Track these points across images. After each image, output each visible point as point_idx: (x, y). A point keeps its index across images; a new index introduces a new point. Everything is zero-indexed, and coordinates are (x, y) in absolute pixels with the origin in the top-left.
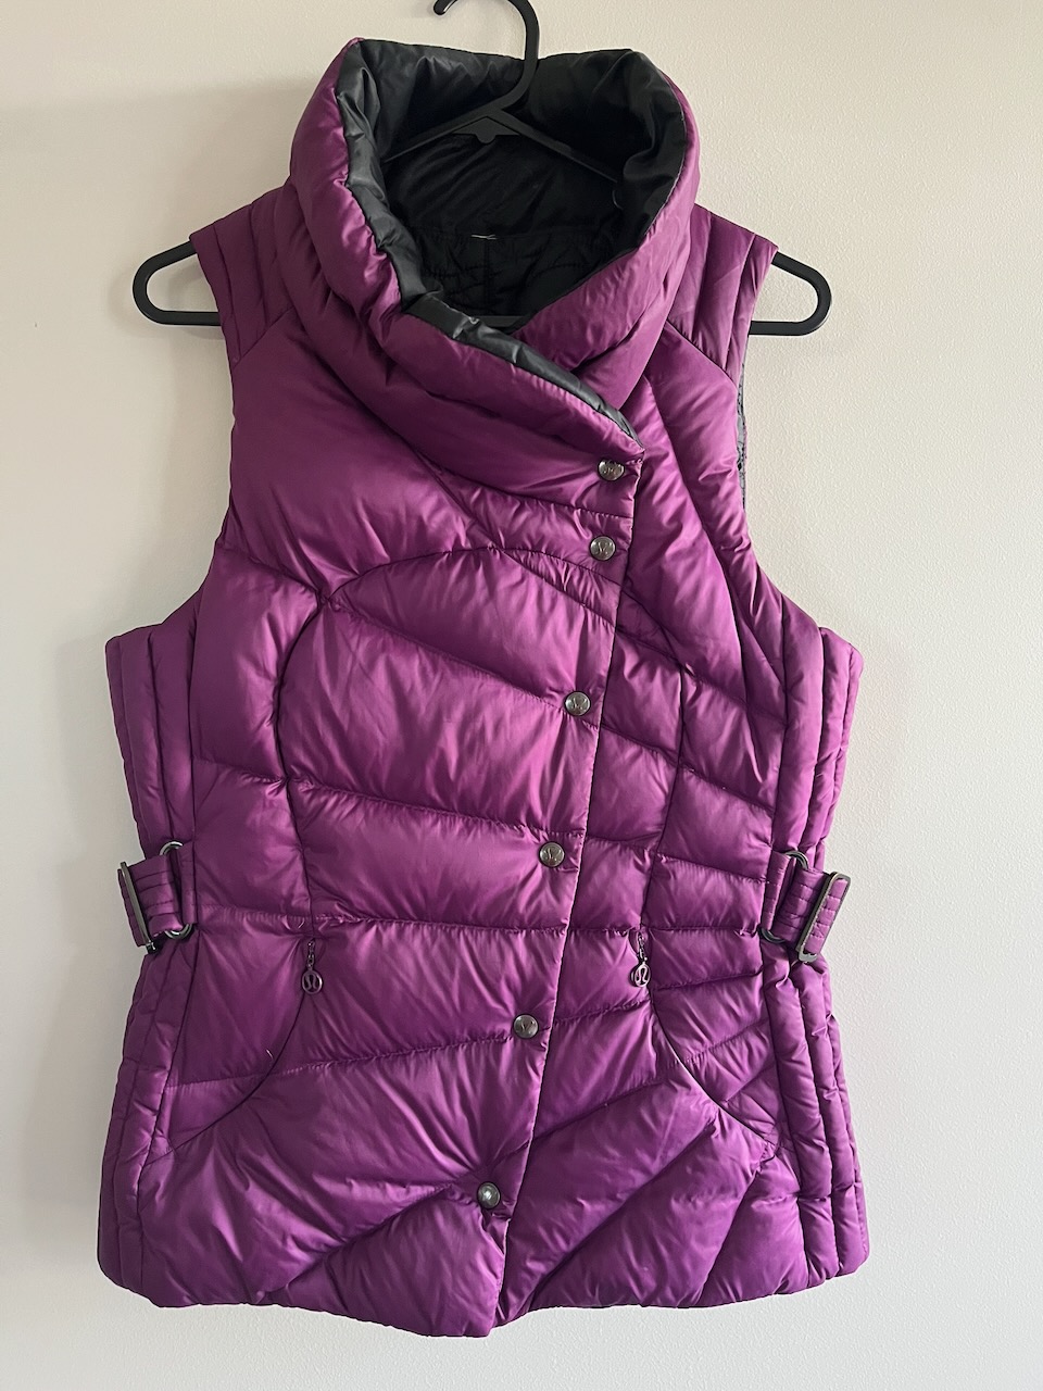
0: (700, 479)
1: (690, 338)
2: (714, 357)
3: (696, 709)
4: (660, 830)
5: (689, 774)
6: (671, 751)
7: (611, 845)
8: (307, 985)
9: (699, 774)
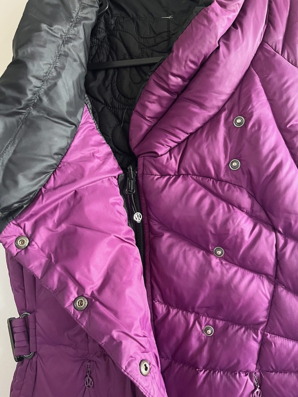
0: (288, 126)
1: (280, 53)
2: (294, 62)
3: (285, 254)
4: (266, 320)
5: (282, 289)
6: (270, 275)
7: (239, 327)
8: (87, 384)
9: (288, 289)
